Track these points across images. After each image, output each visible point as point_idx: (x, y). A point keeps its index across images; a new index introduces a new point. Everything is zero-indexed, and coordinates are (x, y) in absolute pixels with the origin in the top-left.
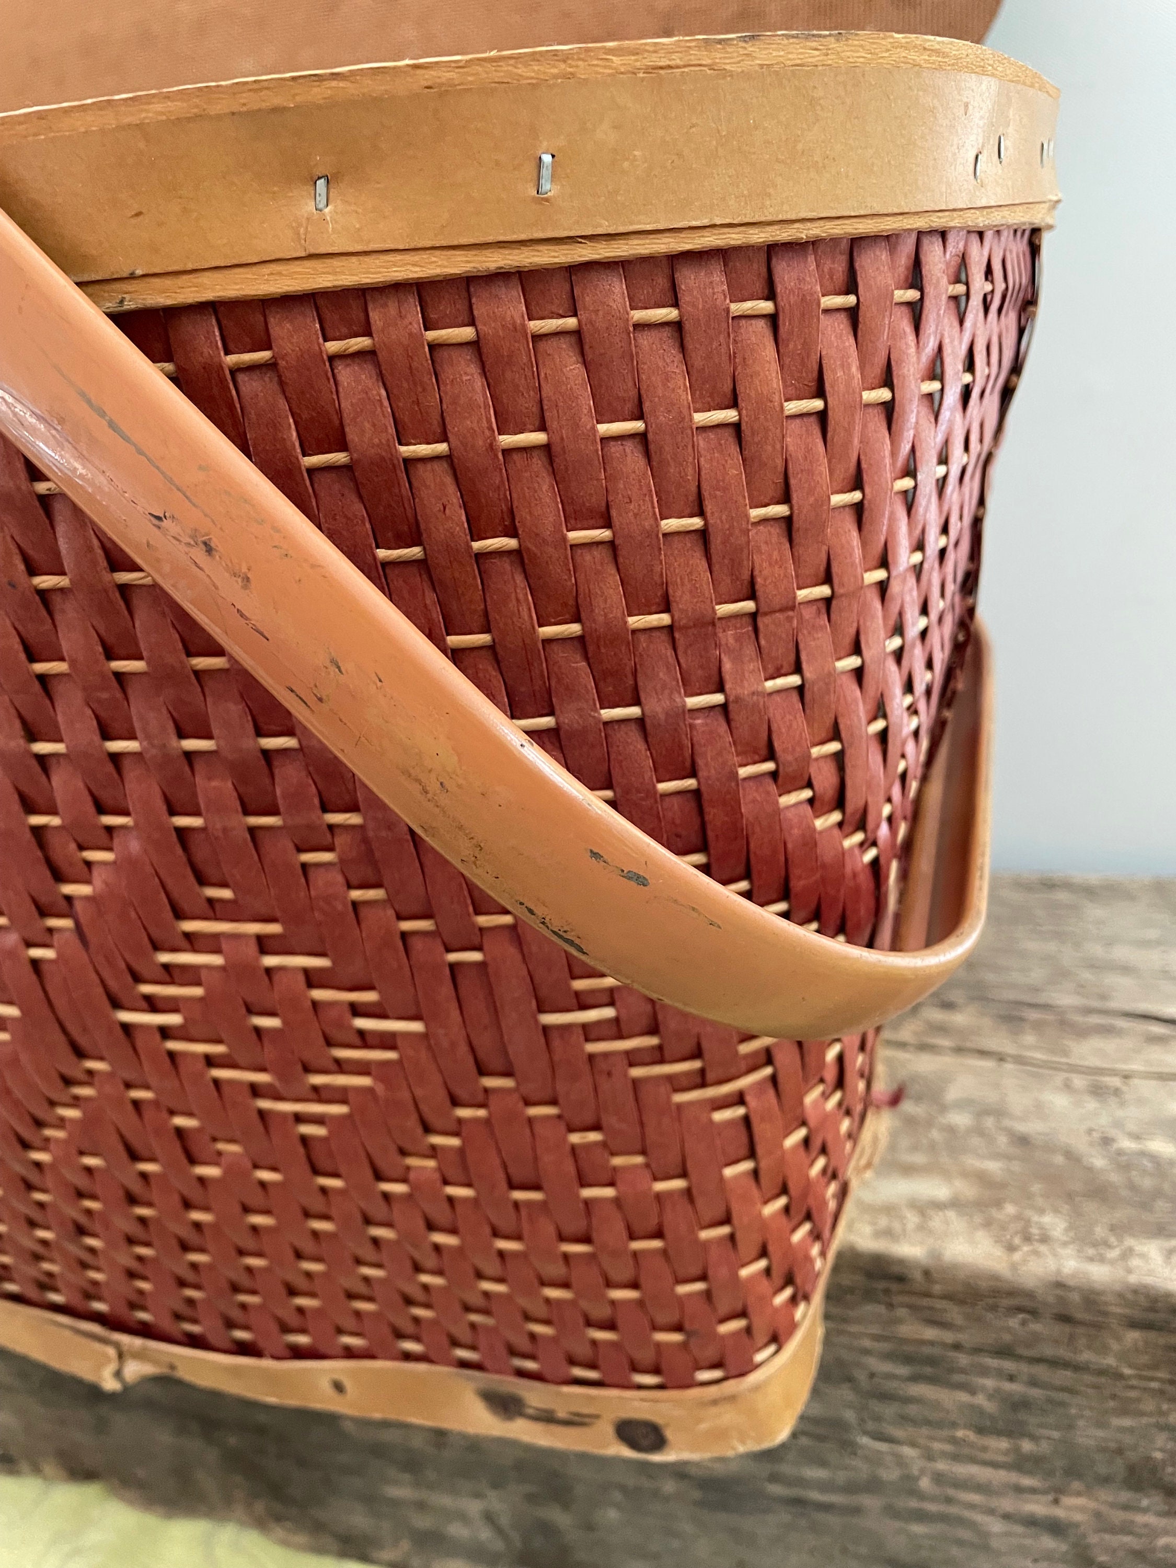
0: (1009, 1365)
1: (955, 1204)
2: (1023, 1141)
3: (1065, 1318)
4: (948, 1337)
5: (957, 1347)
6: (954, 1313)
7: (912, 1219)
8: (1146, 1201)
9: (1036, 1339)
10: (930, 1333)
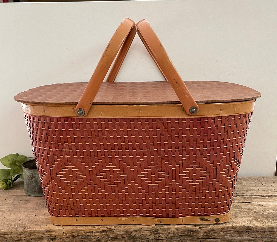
0: (262, 239)
1: (252, 220)
2: (255, 212)
3: (270, 231)
4: (255, 236)
5: (256, 238)
6: (256, 233)
7: (249, 222)
8: (273, 217)
9: (266, 235)
10: (253, 236)
